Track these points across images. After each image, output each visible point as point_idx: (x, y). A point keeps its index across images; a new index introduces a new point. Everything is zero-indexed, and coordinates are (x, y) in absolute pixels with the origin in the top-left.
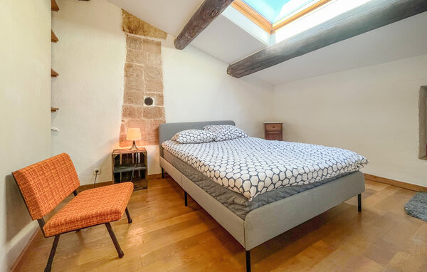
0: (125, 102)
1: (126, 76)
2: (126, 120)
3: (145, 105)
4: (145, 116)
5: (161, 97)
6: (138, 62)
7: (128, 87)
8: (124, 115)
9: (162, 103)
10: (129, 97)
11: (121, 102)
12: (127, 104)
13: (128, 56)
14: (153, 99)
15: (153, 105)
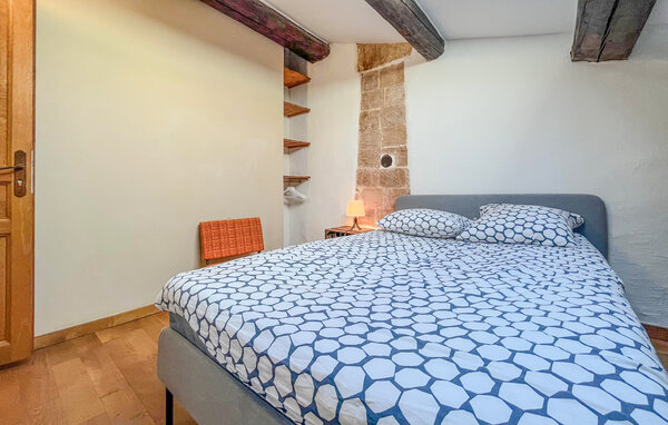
0: (360, 164)
1: (361, 130)
2: (361, 188)
3: (382, 167)
4: (383, 184)
5: (404, 151)
6: (374, 106)
7: (363, 145)
8: (358, 183)
9: (404, 161)
10: (364, 159)
11: (355, 166)
12: (362, 168)
13: (363, 102)
14: (393, 158)
15: (393, 166)
